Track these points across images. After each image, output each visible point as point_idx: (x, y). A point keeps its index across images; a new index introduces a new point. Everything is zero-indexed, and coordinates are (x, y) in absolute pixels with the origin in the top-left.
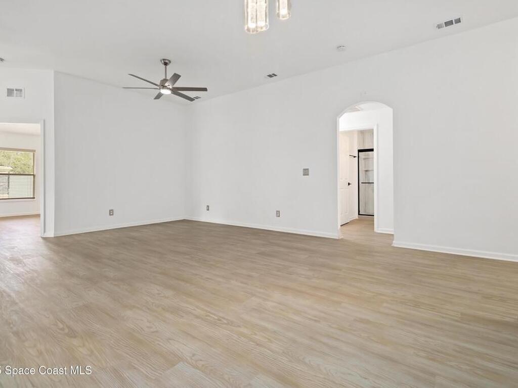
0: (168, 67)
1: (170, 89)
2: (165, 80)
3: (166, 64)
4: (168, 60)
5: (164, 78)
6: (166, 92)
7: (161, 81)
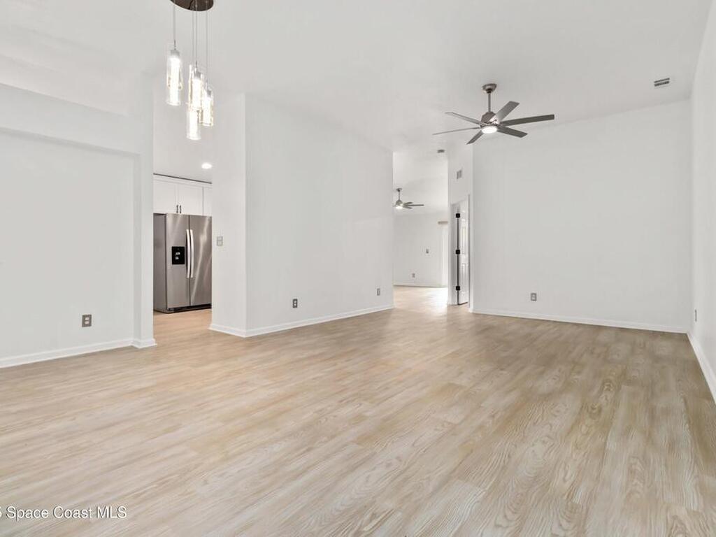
0: (492, 94)
1: (496, 125)
2: (491, 114)
3: (489, 91)
4: (491, 85)
5: (487, 111)
6: (490, 130)
7: (483, 116)
